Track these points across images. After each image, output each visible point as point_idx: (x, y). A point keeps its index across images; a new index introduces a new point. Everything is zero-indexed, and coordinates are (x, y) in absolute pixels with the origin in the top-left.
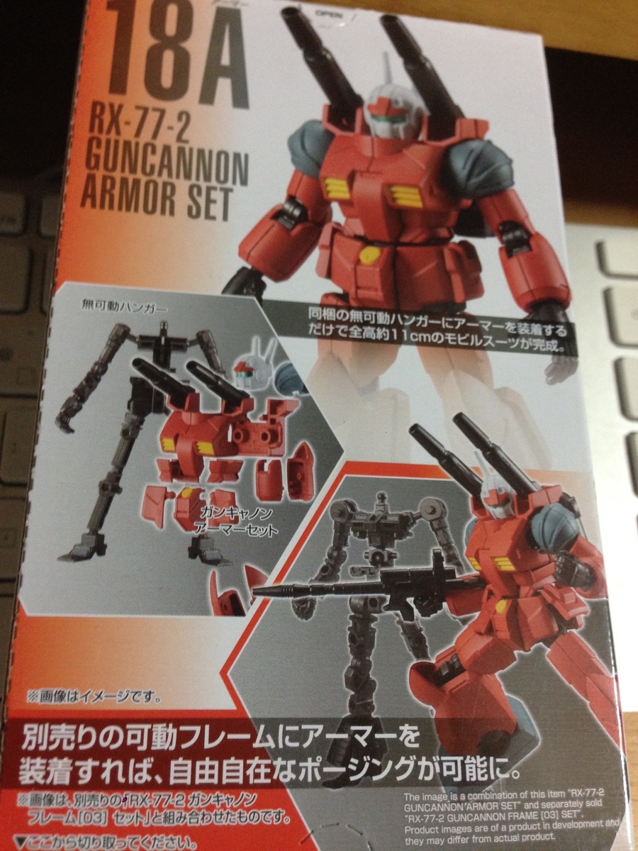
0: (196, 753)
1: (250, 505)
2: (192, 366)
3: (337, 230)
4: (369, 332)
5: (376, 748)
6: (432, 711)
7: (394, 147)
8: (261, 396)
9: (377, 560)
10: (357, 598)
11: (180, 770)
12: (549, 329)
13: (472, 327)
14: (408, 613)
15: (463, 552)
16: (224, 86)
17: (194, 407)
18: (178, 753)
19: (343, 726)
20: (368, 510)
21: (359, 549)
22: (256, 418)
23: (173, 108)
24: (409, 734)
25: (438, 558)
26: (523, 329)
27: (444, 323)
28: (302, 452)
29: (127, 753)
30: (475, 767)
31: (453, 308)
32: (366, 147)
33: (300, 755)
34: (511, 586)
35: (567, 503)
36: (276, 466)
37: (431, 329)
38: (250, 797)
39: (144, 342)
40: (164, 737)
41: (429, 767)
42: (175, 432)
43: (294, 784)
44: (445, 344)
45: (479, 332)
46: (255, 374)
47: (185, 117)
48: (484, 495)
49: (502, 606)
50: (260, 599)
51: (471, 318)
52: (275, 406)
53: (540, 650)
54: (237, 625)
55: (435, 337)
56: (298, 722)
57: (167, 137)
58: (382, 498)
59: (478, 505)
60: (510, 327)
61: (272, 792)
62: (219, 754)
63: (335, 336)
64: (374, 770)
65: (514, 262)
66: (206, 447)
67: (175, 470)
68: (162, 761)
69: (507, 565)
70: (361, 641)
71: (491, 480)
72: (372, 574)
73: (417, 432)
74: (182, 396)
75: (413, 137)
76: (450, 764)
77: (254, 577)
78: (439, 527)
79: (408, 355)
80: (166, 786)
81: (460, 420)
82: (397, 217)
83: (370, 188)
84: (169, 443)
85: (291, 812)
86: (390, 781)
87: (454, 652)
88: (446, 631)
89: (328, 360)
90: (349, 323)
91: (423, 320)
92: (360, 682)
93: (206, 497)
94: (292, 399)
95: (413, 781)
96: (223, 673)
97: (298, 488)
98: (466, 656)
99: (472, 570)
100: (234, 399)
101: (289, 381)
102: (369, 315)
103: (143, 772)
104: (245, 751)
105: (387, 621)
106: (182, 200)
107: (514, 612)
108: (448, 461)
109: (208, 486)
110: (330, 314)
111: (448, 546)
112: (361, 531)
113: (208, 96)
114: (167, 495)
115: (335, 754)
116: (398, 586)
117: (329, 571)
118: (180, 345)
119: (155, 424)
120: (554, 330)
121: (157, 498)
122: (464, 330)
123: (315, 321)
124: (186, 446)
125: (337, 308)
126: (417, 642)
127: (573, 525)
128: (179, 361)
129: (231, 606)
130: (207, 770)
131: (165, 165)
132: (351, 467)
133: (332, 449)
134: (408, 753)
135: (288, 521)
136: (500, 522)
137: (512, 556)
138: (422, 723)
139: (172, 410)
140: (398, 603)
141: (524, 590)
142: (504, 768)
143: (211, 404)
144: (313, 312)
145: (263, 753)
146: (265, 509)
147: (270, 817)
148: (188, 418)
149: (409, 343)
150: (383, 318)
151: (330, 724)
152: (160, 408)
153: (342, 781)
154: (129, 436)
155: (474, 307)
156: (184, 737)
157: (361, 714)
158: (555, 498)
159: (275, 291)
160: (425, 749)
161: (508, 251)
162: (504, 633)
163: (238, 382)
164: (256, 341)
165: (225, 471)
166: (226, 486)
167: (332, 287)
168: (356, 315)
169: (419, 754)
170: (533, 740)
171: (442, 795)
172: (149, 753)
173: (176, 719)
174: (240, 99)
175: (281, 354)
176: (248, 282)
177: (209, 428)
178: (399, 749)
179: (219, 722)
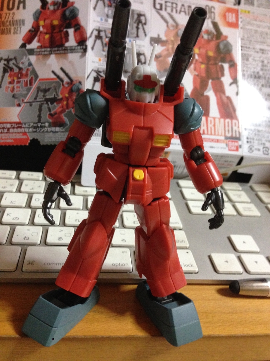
0: (14, 128)
1: (22, 87)
2: (13, 64)
3: (41, 32)
4: (46, 53)
5: (41, 127)
6: (51, 121)
7: (54, 11)
8: (25, 68)
9: (44, 96)
10: (40, 103)
11: (11, 130)
12: (82, 47)
13: (66, 49)
14: (48, 105)
15: (59, 93)
16: (21, 5)
17: (13, 71)
18: (11, 128)
19: (36, 123)
20: (43, 87)
21: (41, 94)
22: (24, 72)
23: (11, 12)
24: (47, 124)
25: (55, 95)
26: (76, 48)
27: (60, 49)
28: (32, 78)
29: (3, 128)
30: (57, 129)
31: (62, 45)
32: (48, 12)
33: (29, 128)
34: (67, 99)
35: (80, 83)
36: (27, 81)
37: (58, 50)
38: (21, 134)
39: (5, 60)
40: (9, 126)
41: (49, 129)
42: (10, 76)
43: (28, 132)
44: (60, 53)
45: (67, 50)
46: (24, 64)
47: (14, 14)
48: (65, 82)
49: (65, 103)
50: (23, 104)
51: (66, 47)
52: (28, 70)
53: (71, 110)
54: (19, 109)
55: (59, 52)
56: (29, 123)
57: (10, 18)
58: (45, 85)
59: (63, 85)
60: (73, 48)
61: (25, 133)
62: (17, 128)
63: (39, 54)
64: (41, 130)
65: (76, 34)
66: (15, 78)
67: (10, 83)
68: (8, 129)
69: (67, 95)
70: (40, 110)
71: (66, 80)
72: (43, 98)
73: (53, 72)
74: (11, 69)
75: (58, 8)
76: (53, 129)
77: (23, 100)
78: (55, 89)
79: (53, 57)
80: (9, 133)
81: (62, 69)
82: (53, 27)
83: (48, 21)
84: (9, 78)
85: (27, 136)
86: (43, 132)
87: (56, 111)
88: (55, 107)
89: (38, 59)
90: (42, 51)
91: (56, 49)
92: (39, 117)
93: (15, 87)
94: (30, 68)
95: (47, 132)
96: (18, 116)
97: (31, 84)
98: (58, 112)
99: (60, 96)
100: (20, 69)
101: (30, 64)
102: (46, 49)
103: (6, 131)
104: (21, 127)
105: (45, 106)
106: (12, 31)
107: (67, 104)
108: (58, 77)
109: (15, 85)
110: (38, 50)
111: (56, 93)
112: (42, 91)
113: (18, 8)
114: (9, 87)
115: (35, 127)
116: (47, 100)
117: (35, 98)
118: (11, 60)
119: (7, 75)
120: (83, 47)
121: (7, 88)
122: (64, 50)
123: (35, 52)
124: (12, 78)
125: (40, 48)
126: (50, 110)
127: (80, 87)
128: (11, 63)
129: (19, 105)
130: (15, 130)
131: (10, 24)
132: (40, 80)
133: (37, 76)
134: (46, 127)
135: (29, 90)
136: (66, 88)
137: (68, 94)
138: (49, 123)
139: (10, 72)
140: (47, 103)
141: (70, 99)
142: (62, 129)
143: (16, 70)
144: (35, 50)
145: (23, 128)
146: (25, 88)
147: (25, 137)
148: (12, 73)
149: (53, 54)
150: (48, 49)
151: (34, 123)
152: (7, 72)
153: (36, 132)
154: (3, 77)
155: (67, 45)
156: (12, 126)
157: (39, 121)
158: (78, 81)
159: (29, 47)
160: (49, 126)
161: (75, 31)
162: (65, 107)
163: (21, 66)
164: (24, 57)
165: (18, 82)
166: (19, 85)
167: (39, 44)
168: (43, 50)
169: (48, 127)
170: (67, 125)
171: (51, 134)
172: (7, 128)
173: (11, 123)
174: (24, 7)
175: (29, 59)
176: (23, 46)
177: (16, 75)
178: (45, 127)
179: (17, 123)
